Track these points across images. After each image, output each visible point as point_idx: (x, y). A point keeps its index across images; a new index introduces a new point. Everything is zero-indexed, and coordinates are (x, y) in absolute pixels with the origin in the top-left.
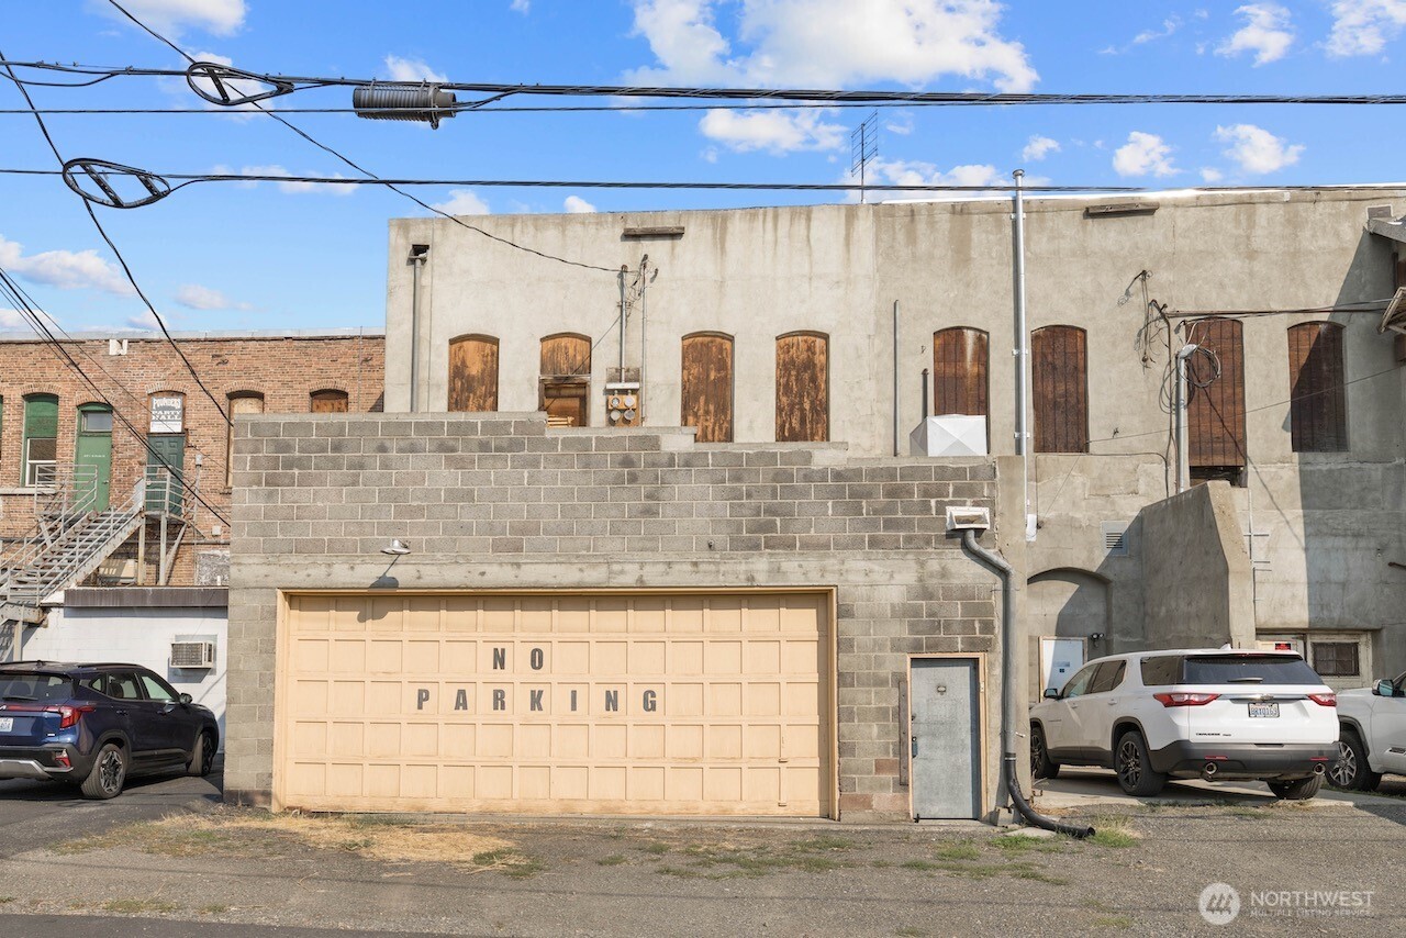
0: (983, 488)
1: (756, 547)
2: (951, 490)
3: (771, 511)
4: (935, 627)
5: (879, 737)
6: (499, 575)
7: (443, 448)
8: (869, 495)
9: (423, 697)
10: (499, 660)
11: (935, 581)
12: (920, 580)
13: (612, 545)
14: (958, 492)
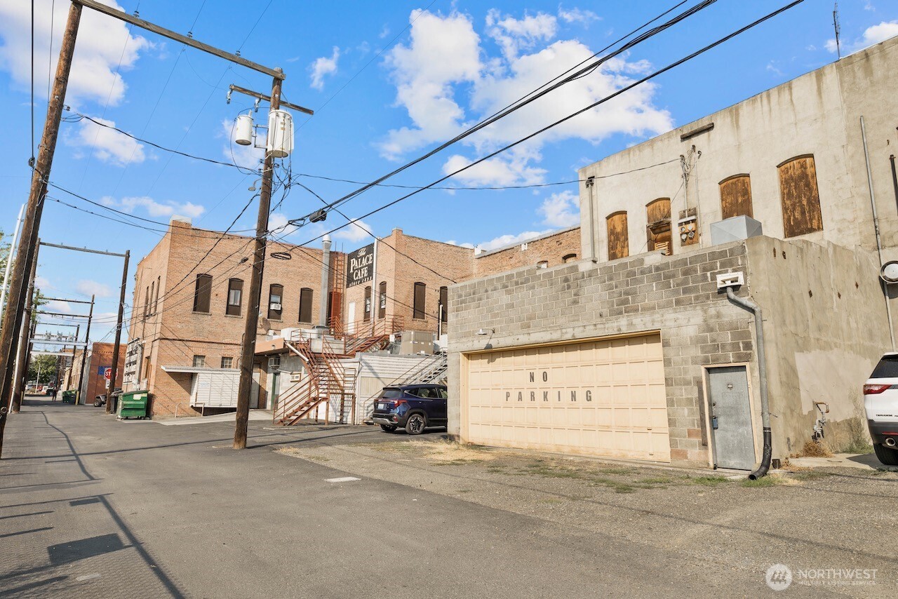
0: (738, 260)
1: (621, 313)
2: (718, 265)
3: (627, 293)
4: (716, 348)
5: (688, 416)
6: (524, 340)
7: (505, 287)
8: (674, 276)
9: (508, 395)
10: (532, 378)
11: (713, 320)
12: (705, 321)
13: (562, 320)
14: (723, 265)
